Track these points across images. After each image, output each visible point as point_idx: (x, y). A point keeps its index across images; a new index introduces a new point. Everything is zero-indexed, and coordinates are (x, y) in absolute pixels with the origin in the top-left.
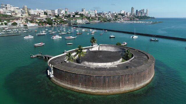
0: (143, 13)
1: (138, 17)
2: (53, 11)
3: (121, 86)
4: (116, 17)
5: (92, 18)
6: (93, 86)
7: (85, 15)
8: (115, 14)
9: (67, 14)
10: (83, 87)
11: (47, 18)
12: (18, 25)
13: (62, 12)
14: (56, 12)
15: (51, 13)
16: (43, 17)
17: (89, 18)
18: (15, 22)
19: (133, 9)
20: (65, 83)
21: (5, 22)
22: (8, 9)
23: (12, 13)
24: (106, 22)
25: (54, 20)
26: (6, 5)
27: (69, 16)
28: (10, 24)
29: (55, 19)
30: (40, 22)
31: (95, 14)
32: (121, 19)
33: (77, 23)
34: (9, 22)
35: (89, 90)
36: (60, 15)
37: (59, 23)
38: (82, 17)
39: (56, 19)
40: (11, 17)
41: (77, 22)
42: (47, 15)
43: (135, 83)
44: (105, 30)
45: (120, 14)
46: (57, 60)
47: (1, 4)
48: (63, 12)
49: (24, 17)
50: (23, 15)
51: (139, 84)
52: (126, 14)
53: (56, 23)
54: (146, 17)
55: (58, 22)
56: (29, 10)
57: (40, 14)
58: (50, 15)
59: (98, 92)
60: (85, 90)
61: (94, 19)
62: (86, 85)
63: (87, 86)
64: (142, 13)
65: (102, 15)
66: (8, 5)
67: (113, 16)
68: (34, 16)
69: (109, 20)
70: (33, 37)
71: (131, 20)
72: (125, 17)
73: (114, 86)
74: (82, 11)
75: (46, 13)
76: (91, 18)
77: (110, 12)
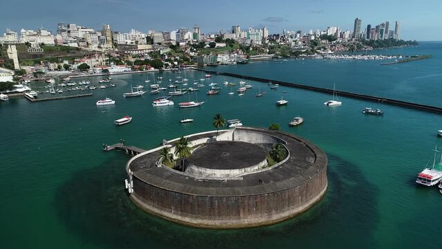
0: (386, 33)
1: (371, 43)
2: (166, 35)
3: (242, 215)
4: (315, 43)
5: (256, 49)
6: (192, 212)
7: (238, 42)
8: (313, 38)
9: (197, 41)
10: (177, 214)
11: (151, 52)
12: (91, 70)
13: (186, 37)
14: (173, 36)
15: (161, 40)
16: (143, 50)
17: (248, 48)
18: (86, 62)
19: (359, 24)
20: (150, 205)
21: (66, 62)
22: (73, 34)
23: (80, 43)
24: (287, 57)
25: (166, 57)
26: (68, 27)
27: (202, 44)
28: (75, 66)
29: (169, 54)
30: (136, 62)
31: (264, 39)
32: (325, 49)
33: (218, 62)
34: (73, 64)
35: (187, 220)
36: (181, 44)
37: (176, 63)
38: (231, 46)
39: (172, 53)
40: (78, 52)
41: (218, 60)
42: (152, 43)
43: (269, 211)
44: (274, 82)
45: (324, 37)
46: (145, 160)
47: (59, 25)
48: (189, 35)
49: (103, 50)
50: (102, 46)
51: (277, 213)
52: (341, 36)
53: (170, 64)
54: (393, 41)
55: (176, 60)
56: (114, 35)
57: (137, 42)
58: (160, 44)
59: (201, 224)
60: (179, 218)
61: (260, 51)
62: (181, 211)
63: (183, 212)
64: (382, 33)
65: (279, 41)
66: (73, 26)
67: (306, 42)
68: (125, 47)
69: (296, 54)
70: (113, 102)
71: (352, 50)
72: (338, 43)
73: (228, 215)
74: (233, 32)
75: (150, 40)
76: (251, 49)
77: (299, 32)
